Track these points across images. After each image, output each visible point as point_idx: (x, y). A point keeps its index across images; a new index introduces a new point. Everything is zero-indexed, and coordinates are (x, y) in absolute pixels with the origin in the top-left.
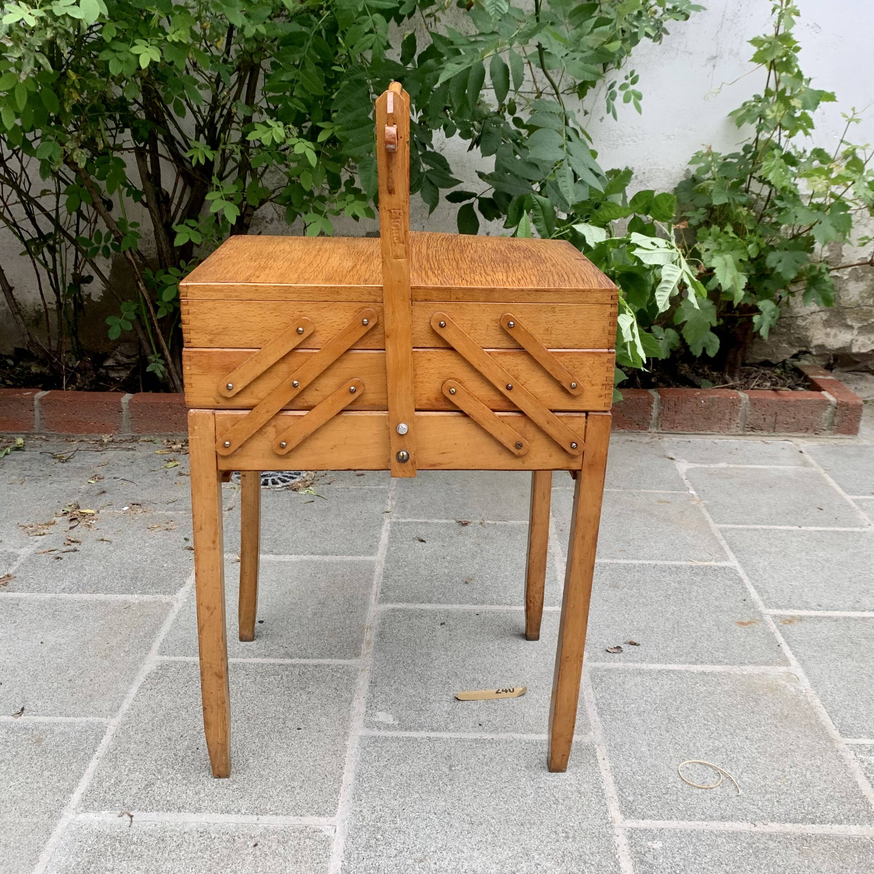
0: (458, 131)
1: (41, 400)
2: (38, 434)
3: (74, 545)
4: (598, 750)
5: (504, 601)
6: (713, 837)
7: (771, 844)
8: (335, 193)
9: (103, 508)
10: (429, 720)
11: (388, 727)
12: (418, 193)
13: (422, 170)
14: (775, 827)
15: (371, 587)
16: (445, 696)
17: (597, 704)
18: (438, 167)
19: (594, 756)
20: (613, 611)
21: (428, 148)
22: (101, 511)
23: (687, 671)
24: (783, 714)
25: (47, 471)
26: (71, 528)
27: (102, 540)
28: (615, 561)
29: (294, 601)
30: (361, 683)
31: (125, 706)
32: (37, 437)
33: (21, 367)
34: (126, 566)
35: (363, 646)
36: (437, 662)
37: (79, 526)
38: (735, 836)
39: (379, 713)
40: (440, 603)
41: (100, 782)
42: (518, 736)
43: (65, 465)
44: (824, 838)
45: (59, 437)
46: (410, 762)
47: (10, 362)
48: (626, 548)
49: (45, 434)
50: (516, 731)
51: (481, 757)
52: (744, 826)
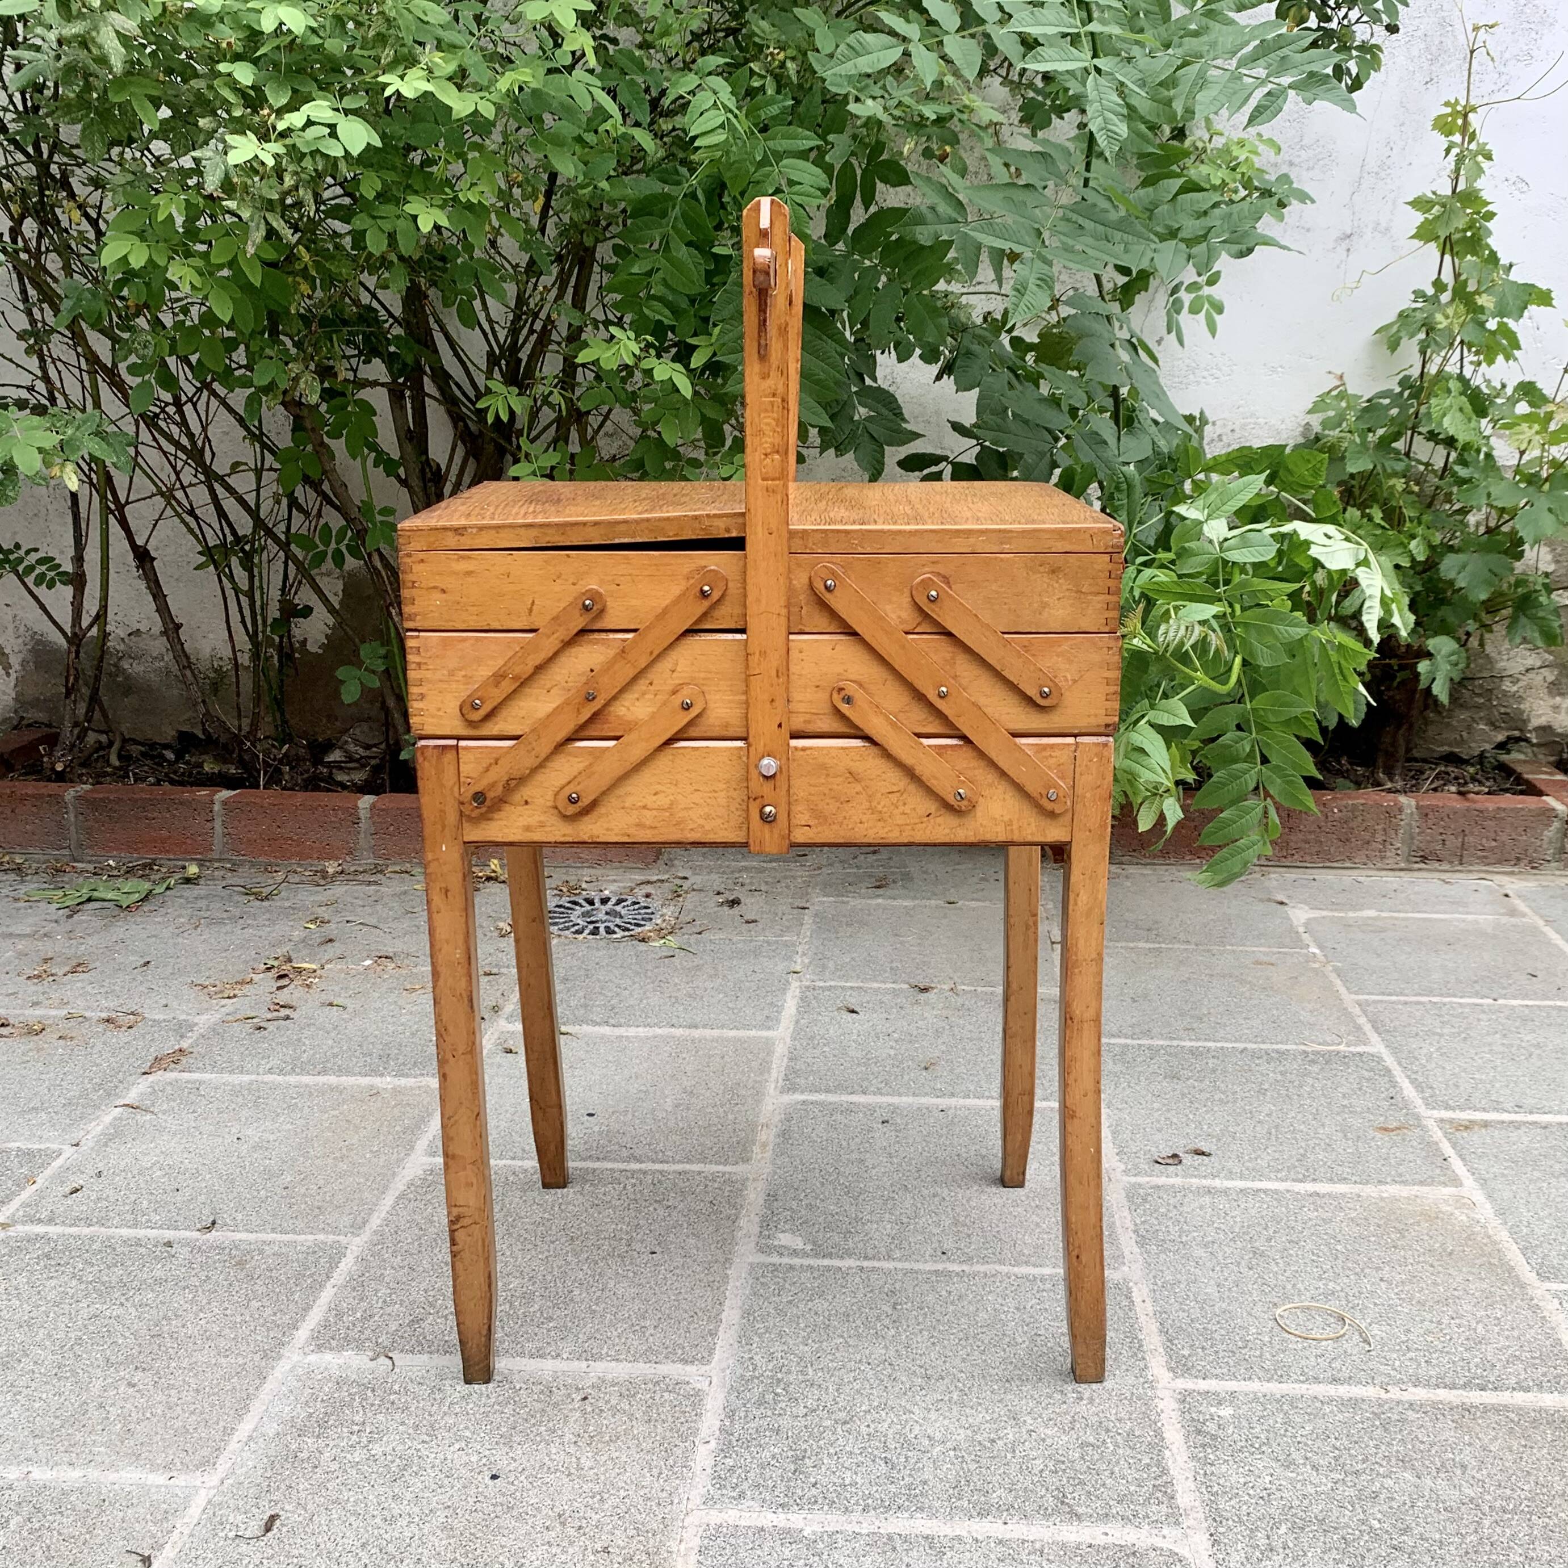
0: (918, 351)
1: (225, 803)
2: (219, 860)
3: (284, 1012)
4: (1134, 1289)
5: (987, 1094)
6: (1318, 1405)
7: (1411, 1415)
8: (716, 454)
9: (329, 961)
10: (861, 1245)
11: (795, 1253)
12: (850, 455)
13: (856, 418)
14: (1419, 1394)
15: (769, 1072)
16: (887, 1215)
17: (1135, 1231)
18: (885, 412)
19: (1129, 1297)
20: (1168, 1111)
21: (868, 381)
22: (327, 967)
23: (1288, 1191)
24: (1445, 1250)
25: (236, 912)
26: (279, 988)
27: (331, 1005)
28: (1175, 1043)
29: (643, 1088)
30: (752, 1196)
31: (375, 1221)
32: (216, 865)
33: (187, 763)
34: (371, 1039)
35: (756, 1149)
36: (874, 1172)
37: (292, 986)
38: (1354, 1403)
39: (781, 1235)
40: (881, 1094)
41: (339, 1316)
42: (1005, 1269)
43: (266, 904)
44: (1497, 1409)
45: (253, 865)
46: (830, 1297)
47: (170, 755)
48: (1195, 1025)
49: (229, 860)
50: (1001, 1262)
51: (944, 1293)
52: (1371, 1392)
